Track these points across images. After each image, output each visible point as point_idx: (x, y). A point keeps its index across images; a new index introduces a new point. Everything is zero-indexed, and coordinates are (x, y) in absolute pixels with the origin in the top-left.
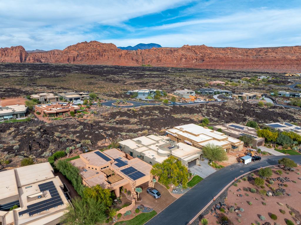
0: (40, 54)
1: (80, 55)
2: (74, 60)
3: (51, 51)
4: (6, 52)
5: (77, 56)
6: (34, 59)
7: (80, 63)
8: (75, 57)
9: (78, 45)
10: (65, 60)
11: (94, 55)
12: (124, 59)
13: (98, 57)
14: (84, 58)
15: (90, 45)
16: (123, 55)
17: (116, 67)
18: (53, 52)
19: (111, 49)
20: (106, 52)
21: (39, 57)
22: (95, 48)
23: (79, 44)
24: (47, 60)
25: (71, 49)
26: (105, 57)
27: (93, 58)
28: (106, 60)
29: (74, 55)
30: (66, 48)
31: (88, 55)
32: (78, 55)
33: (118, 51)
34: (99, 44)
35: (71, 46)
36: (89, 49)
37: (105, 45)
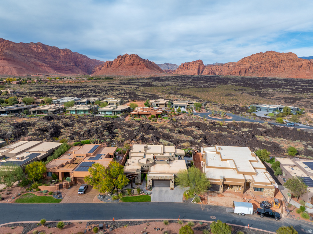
0: (217, 67)
1: (253, 67)
2: (246, 72)
3: (226, 64)
4: (189, 66)
5: (249, 68)
6: (209, 72)
7: (251, 76)
8: (247, 69)
9: (253, 57)
10: (236, 72)
11: (267, 66)
12: (305, 71)
13: (272, 68)
14: (257, 70)
15: (264, 56)
16: (304, 66)
17: (285, 80)
18: (228, 65)
19: (289, 60)
20: (283, 63)
21: (215, 70)
22: (270, 58)
23: (253, 55)
24: (221, 73)
25: (244, 61)
26: (281, 68)
27: (266, 69)
28: (281, 72)
29: (246, 67)
30: (240, 61)
31: (261, 66)
32: (250, 66)
33: (297, 61)
34: (275, 54)
35: (245, 58)
36: (263, 60)
37: (282, 55)
